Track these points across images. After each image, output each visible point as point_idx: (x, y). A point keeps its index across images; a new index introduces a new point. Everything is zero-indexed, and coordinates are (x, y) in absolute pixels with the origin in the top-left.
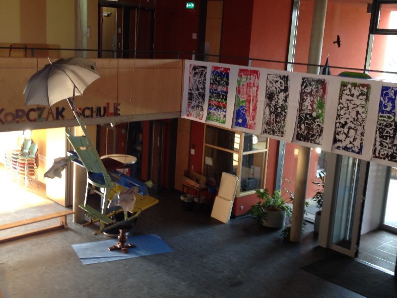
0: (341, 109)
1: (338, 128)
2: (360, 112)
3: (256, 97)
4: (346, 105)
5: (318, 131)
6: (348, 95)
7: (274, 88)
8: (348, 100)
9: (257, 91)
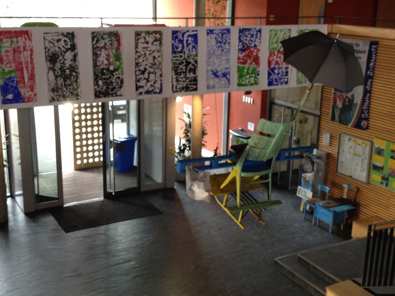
0: (139, 57)
1: (138, 75)
2: (156, 57)
3: (32, 62)
4: (142, 53)
5: (118, 83)
6: (144, 43)
7: (57, 49)
8: (144, 48)
9: (31, 55)
